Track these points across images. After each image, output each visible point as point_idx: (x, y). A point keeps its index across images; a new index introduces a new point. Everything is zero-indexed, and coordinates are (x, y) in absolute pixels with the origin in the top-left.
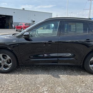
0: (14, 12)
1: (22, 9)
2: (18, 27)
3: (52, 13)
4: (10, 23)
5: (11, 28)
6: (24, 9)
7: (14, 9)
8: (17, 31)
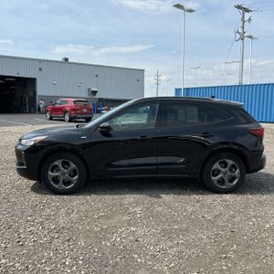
0: (40, 69)
1: (61, 60)
2: (54, 110)
3: (143, 70)
4: (27, 99)
5: (30, 112)
6: (66, 59)
7: (40, 61)
8: (51, 119)
